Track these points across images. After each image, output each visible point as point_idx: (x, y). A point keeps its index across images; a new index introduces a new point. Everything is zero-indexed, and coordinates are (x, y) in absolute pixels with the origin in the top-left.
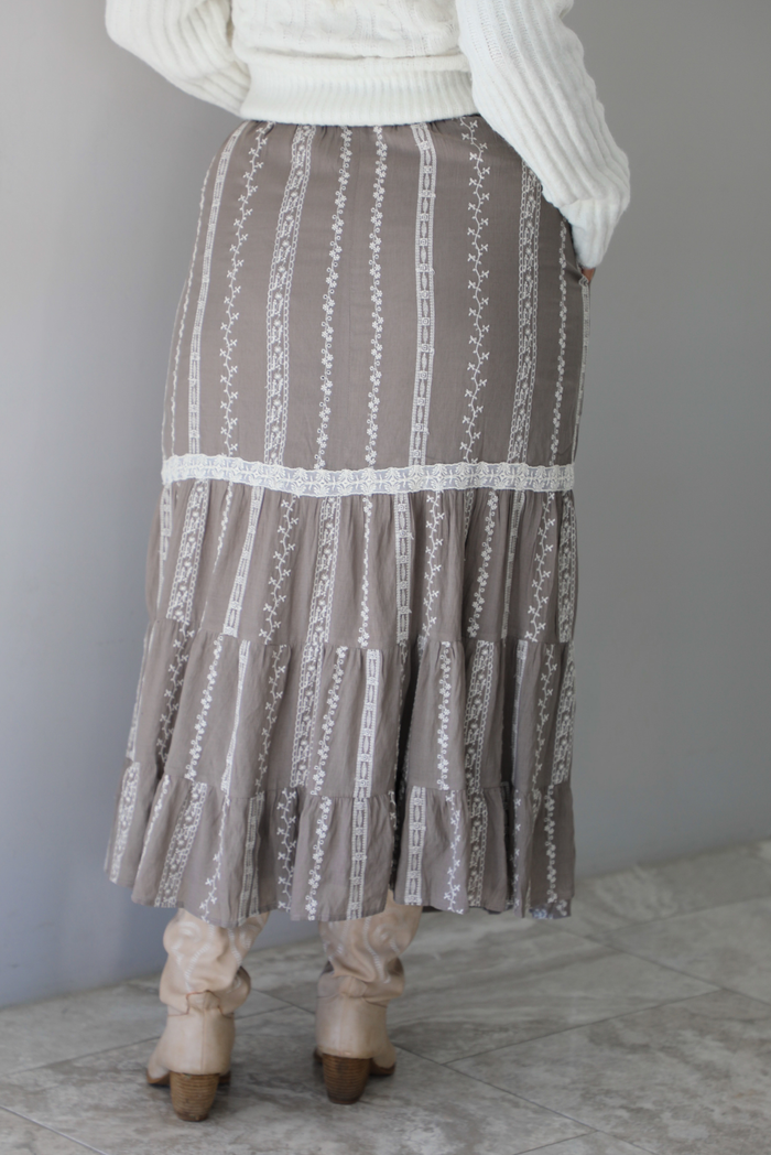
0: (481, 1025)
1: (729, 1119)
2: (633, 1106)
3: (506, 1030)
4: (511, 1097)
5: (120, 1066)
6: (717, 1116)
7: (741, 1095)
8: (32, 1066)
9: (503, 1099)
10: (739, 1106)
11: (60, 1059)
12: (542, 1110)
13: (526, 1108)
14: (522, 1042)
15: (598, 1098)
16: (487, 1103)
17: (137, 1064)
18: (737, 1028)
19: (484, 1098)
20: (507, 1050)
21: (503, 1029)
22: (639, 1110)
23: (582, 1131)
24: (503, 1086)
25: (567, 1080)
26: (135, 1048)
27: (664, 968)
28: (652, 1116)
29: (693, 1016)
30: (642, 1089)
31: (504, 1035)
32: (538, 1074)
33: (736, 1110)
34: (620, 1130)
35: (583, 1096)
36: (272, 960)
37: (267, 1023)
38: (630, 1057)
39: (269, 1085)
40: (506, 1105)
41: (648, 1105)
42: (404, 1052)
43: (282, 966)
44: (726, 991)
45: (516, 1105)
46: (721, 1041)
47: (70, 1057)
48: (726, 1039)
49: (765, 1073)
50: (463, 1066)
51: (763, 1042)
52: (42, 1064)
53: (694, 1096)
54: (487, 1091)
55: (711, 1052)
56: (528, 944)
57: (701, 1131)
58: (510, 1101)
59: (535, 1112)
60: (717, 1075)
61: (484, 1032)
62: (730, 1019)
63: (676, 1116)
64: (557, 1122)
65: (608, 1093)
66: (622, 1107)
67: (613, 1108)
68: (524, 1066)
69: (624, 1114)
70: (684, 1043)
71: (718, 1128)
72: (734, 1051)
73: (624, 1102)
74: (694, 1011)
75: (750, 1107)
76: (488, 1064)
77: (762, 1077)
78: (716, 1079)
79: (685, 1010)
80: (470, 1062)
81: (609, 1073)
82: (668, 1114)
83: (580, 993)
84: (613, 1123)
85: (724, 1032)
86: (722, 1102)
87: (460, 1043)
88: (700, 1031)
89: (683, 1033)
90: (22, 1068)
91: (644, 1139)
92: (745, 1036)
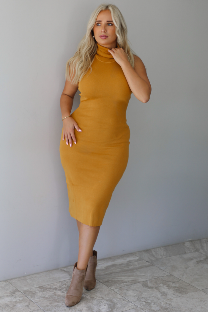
0: (122, 281)
1: (165, 305)
2: (146, 301)
4: (123, 298)
5: (52, 288)
6: (162, 305)
7: (168, 299)
8: (36, 287)
9: (122, 299)
10: (167, 302)
11: (41, 286)
12: (129, 301)
13: (126, 301)
14: (129, 285)
15: (140, 299)
16: (118, 299)
17: (55, 287)
18: (171, 284)
19: (118, 298)
20: (126, 287)
21: (126, 282)
22: (147, 302)
23: (135, 307)
24: (122, 295)
25: (135, 295)
26: (56, 283)
27: (161, 269)
28: (150, 304)
29: (163, 280)
30: (149, 297)
31: (126, 283)
32: (130, 293)
33: (166, 303)
34: (142, 307)
35: (137, 299)
38: (149, 290)
40: (122, 300)
41: (149, 301)
42: (106, 286)
44: (171, 275)
45: (124, 300)
46: (167, 287)
48: (169, 287)
49: (174, 295)
50: (116, 290)
51: (175, 287)
52: (38, 286)
53: (159, 300)
54: (119, 296)
55: (165, 289)
56: (136, 263)
57: (158, 308)
58: (123, 299)
59: (127, 302)
60: (164, 294)
61: (122, 282)
62: (170, 282)
64: (131, 304)
65: (142, 298)
66: (144, 301)
67: (143, 301)
68: (128, 291)
69: (144, 303)
70: (160, 287)
71: (161, 307)
72: (169, 289)
74: (164, 279)
75: (169, 303)
76: (121, 290)
77: (173, 295)
78: (164, 295)
79: (162, 279)
80: (118, 289)
81: (144, 293)
82: (153, 304)
83: (143, 274)
84: (141, 305)
85: (168, 285)
86: (164, 301)
87: (117, 285)
88: (164, 284)
89: (160, 284)
90: (34, 287)
91: (147, 309)
92: (172, 286)
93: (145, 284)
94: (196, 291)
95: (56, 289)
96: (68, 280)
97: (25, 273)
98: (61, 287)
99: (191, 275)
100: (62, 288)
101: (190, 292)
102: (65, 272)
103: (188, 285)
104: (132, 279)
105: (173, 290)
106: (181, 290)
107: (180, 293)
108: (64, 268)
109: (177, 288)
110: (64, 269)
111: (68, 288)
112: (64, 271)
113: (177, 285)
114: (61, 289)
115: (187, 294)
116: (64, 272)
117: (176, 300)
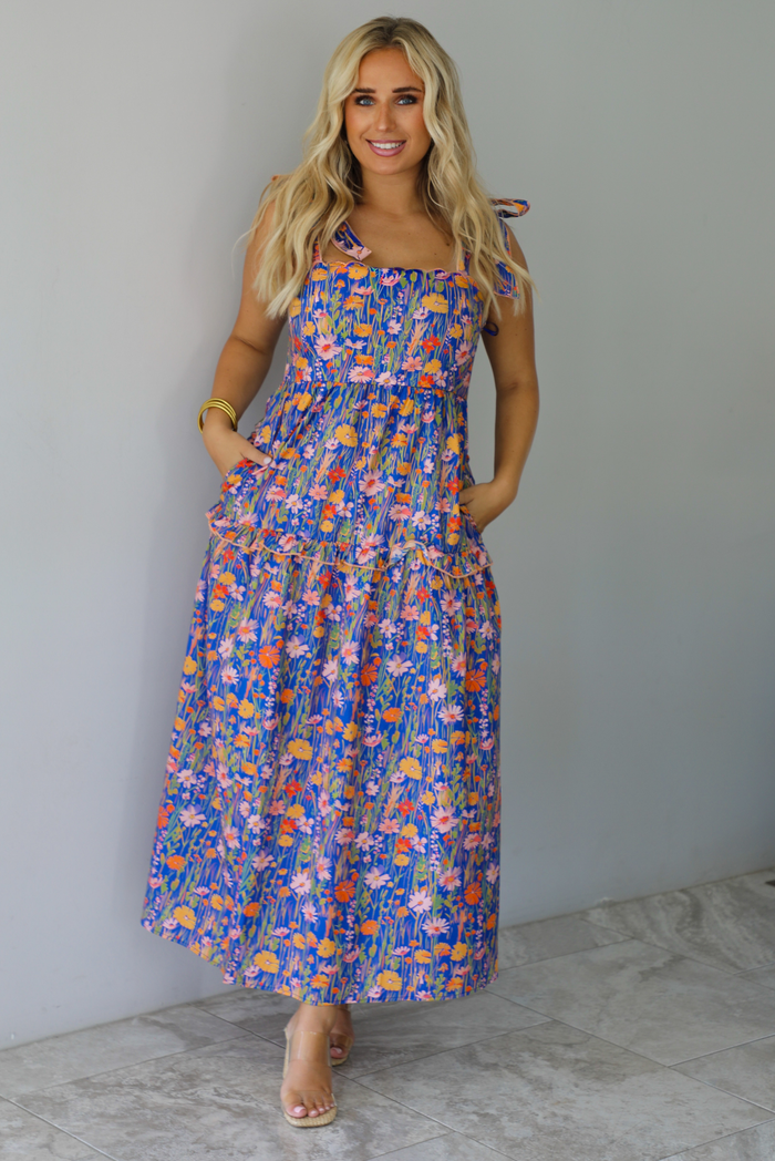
0: (383, 1048)
1: (549, 1122)
2: (482, 1112)
3: (399, 1053)
4: (398, 1105)
5: (124, 1082)
6: (540, 1120)
7: (559, 1102)
8: (62, 1082)
9: (391, 1107)
10: (556, 1111)
11: (82, 1077)
12: (418, 1115)
13: (407, 1113)
14: (410, 1062)
15: (458, 1105)
16: (380, 1110)
17: (136, 1080)
18: (560, 1050)
19: (378, 1106)
20: (398, 1068)
22: (486, 1115)
23: (445, 1132)
24: (393, 1097)
25: (438, 1092)
26: (137, 1067)
27: (515, 1004)
28: (495, 1120)
29: (531, 1040)
30: (490, 1098)
31: (397, 1056)
32: (419, 1087)
33: (554, 1115)
34: (471, 1131)
35: (447, 1104)
36: (242, 999)
37: (232, 1048)
38: (483, 1073)
39: (227, 1097)
40: (393, 1111)
41: (492, 1111)
43: (249, 1004)
44: (556, 1022)
45: (400, 1112)
46: (548, 1060)
47: (89, 1075)
48: (554, 1060)
49: (577, 1086)
50: (366, 1081)
51: (577, 1061)
52: (69, 1080)
53: (525, 1104)
54: (380, 1100)
55: (540, 1069)
57: (528, 1131)
58: (396, 1108)
59: (412, 1117)
60: (542, 1086)
61: (383, 1054)
62: (556, 1043)
63: (509, 1121)
64: (427, 1125)
66: (474, 1113)
67: (468, 1113)
68: (409, 1080)
69: (475, 1118)
70: (523, 1062)
71: (539, 1128)
72: (557, 1068)
73: (476, 1109)
74: (532, 1038)
75: (564, 1112)
76: (384, 1079)
77: (574, 1089)
78: (542, 1090)
79: (526, 1036)
80: (371, 1077)
81: (467, 1086)
82: (505, 1118)
83: (454, 1024)
84: (466, 1126)
85: (551, 1054)
86: (544, 1108)
87: (366, 1063)
88: (535, 1053)
89: (522, 1054)
90: (54, 1084)
91: (486, 1138)
92: (565, 1057)
93: (469, 1056)
94: (653, 1071)
95: (141, 1086)
96: (179, 1056)
97: (13, 1036)
98: (158, 1078)
99: (626, 1020)
100: (164, 1082)
101: (634, 1075)
102: (163, 1026)
103: (622, 1051)
104: (416, 1041)
105: (573, 1072)
106: (599, 1068)
107: (598, 1078)
108: (154, 1013)
109: (583, 1065)
110: (154, 1018)
111: (186, 1081)
112: (156, 1023)
113: (583, 1055)
114: (158, 1084)
115: (623, 1080)
116: (158, 1028)
117: (588, 1102)
